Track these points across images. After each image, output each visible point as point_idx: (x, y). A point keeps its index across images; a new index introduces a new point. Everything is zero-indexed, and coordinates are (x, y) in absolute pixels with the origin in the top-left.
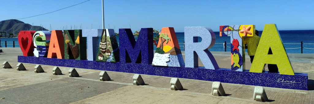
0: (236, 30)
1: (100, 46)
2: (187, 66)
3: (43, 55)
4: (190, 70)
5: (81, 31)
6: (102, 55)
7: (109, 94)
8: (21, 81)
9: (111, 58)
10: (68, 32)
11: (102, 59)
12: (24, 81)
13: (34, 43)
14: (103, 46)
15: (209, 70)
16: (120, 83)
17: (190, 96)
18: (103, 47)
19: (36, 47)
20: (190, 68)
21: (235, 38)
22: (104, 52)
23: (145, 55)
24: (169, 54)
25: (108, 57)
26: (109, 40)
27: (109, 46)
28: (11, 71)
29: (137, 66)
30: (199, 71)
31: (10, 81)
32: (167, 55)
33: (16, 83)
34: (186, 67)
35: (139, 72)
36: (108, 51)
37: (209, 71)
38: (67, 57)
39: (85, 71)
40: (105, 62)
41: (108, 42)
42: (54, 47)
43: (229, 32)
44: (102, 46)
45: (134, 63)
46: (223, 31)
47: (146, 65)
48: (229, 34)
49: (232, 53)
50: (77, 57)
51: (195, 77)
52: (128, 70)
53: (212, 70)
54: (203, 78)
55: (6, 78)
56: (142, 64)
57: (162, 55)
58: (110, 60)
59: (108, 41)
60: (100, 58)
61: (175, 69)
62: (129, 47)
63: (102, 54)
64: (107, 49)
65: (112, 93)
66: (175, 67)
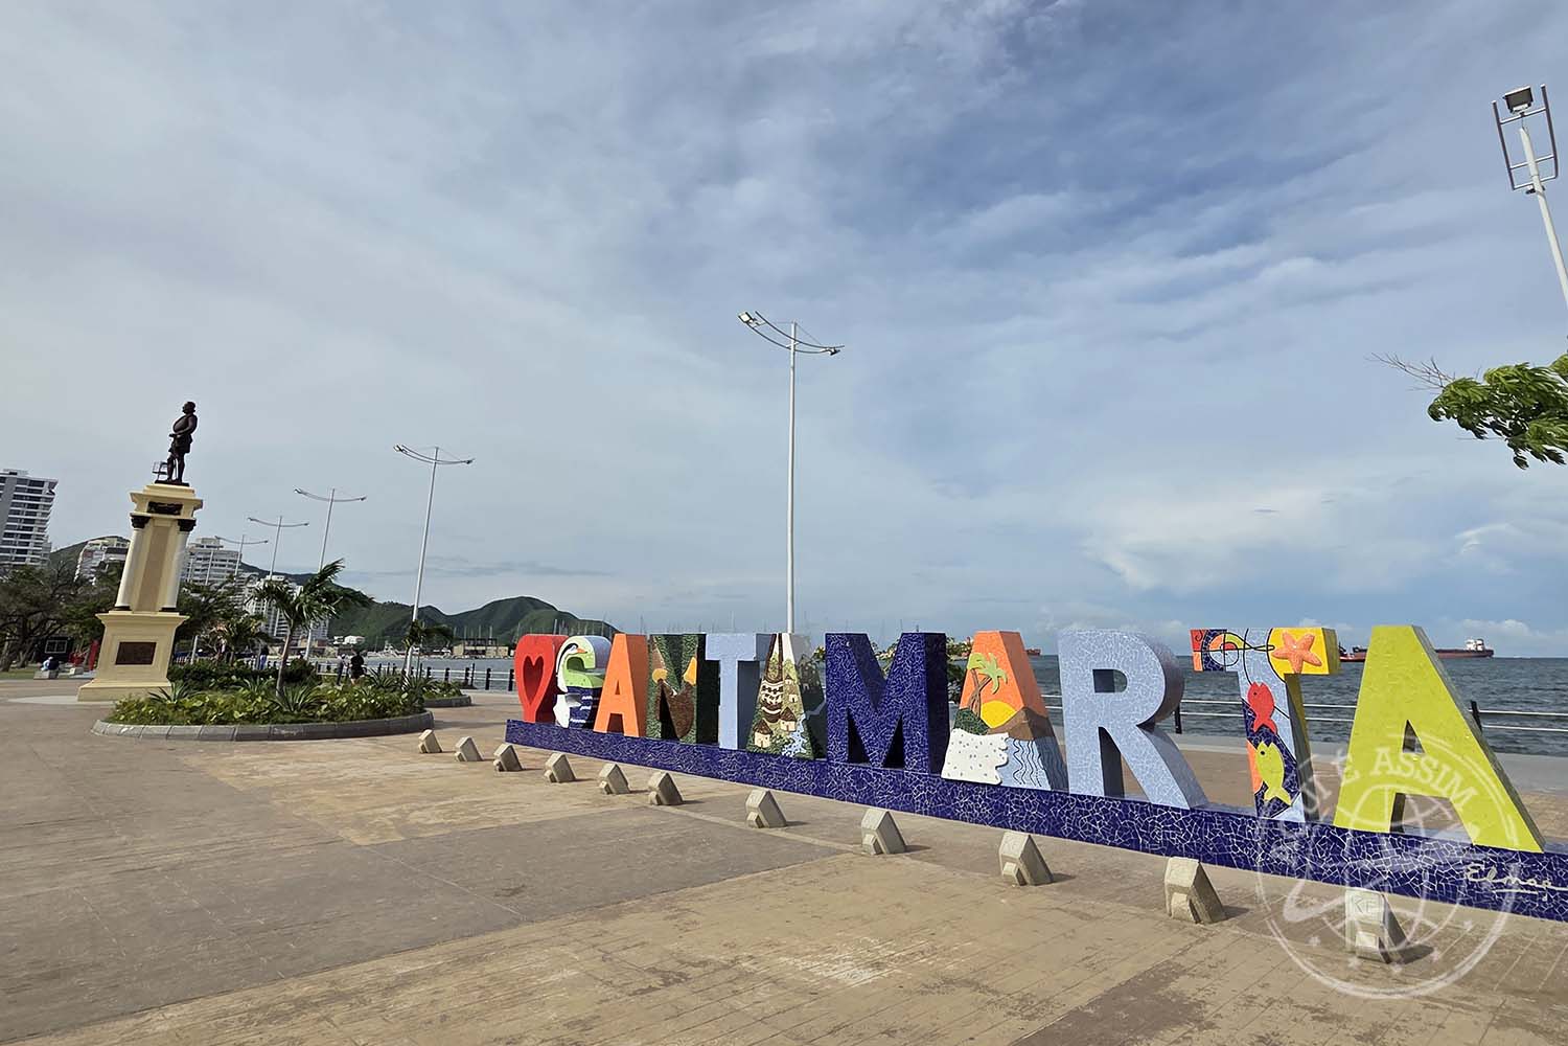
0: (1255, 649)
1: (762, 695)
2: (1075, 787)
3: (584, 721)
4: (1088, 806)
5: (702, 639)
6: (767, 727)
7: (767, 880)
8: (496, 808)
9: (797, 742)
10: (663, 641)
11: (767, 744)
12: (503, 807)
13: (560, 676)
14: (772, 694)
15: (1167, 808)
16: (817, 842)
17: (1074, 913)
18: (772, 698)
19: (566, 690)
20: (1089, 797)
21: (1259, 681)
22: (775, 719)
23: (917, 735)
24: (1006, 735)
25: (786, 737)
26: (793, 674)
27: (791, 696)
28: (476, 773)
29: (890, 778)
30: (1125, 810)
31: (461, 807)
32: (999, 740)
33: (478, 814)
34: (1072, 790)
35: (896, 802)
36: (788, 716)
37: (1168, 815)
38: (655, 730)
39: (709, 788)
40: (775, 756)
41: (787, 681)
42: (618, 693)
43: (1231, 655)
44: (767, 695)
45: (879, 765)
46: (1205, 650)
47: (920, 777)
48: (1229, 662)
49: (1250, 740)
50: (685, 733)
51: (1112, 838)
52: (855, 792)
53: (1178, 810)
54: (1143, 845)
55: (455, 794)
56: (908, 770)
57: (980, 738)
58: (793, 749)
59: (788, 677)
60: (761, 740)
61: (1032, 798)
62: (859, 703)
63: (769, 724)
64: (784, 707)
65: (780, 877)
66: (1029, 790)
